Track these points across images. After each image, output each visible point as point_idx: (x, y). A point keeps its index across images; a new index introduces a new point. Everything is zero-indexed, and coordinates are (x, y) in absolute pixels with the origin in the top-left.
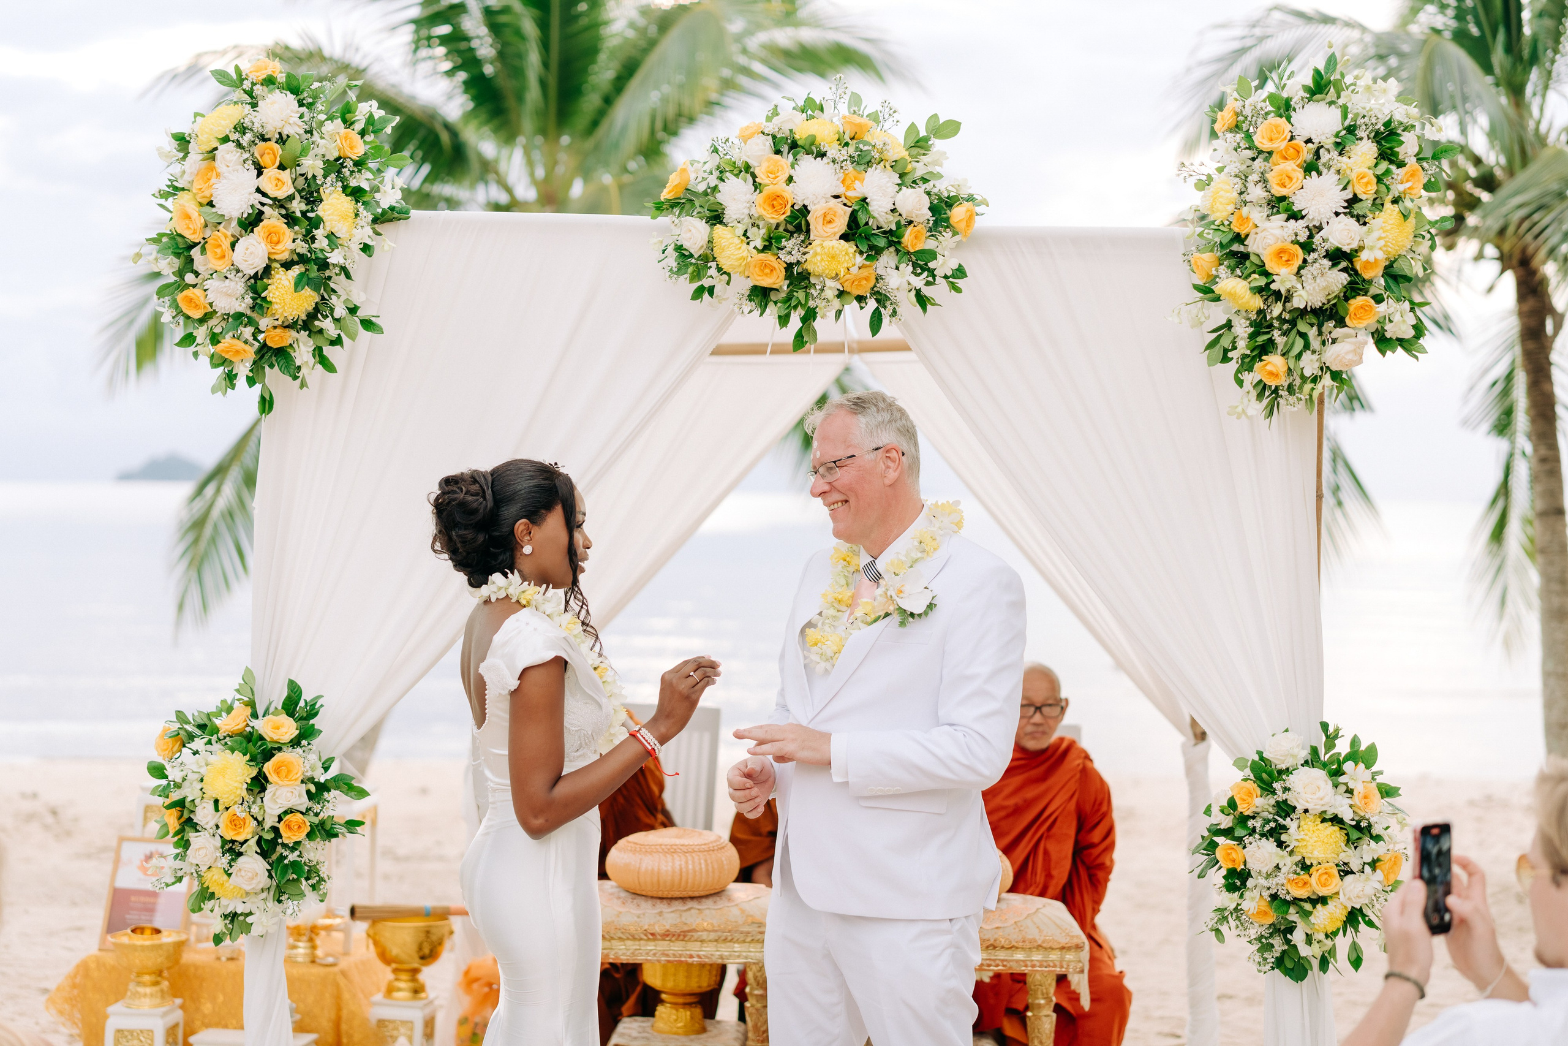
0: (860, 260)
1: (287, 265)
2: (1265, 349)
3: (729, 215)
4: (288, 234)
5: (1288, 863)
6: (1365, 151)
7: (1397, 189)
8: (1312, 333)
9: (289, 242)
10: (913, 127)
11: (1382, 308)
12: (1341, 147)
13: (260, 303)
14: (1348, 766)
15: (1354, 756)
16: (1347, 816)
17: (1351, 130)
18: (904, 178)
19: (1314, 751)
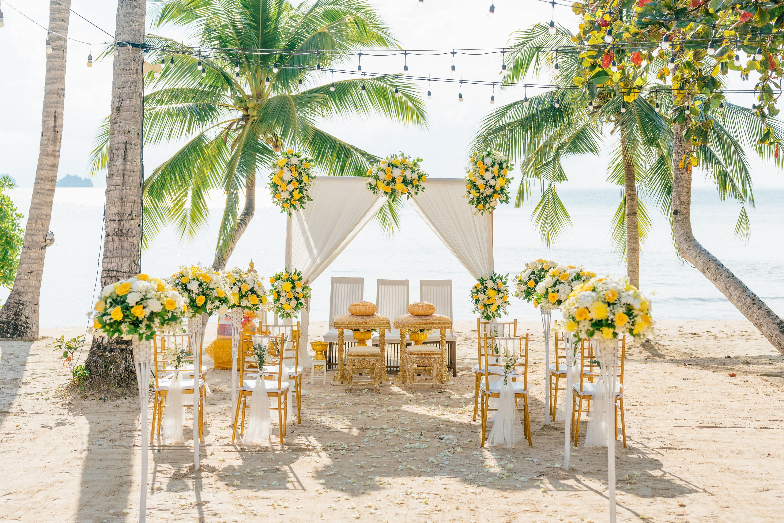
0: (405, 187)
1: (296, 189)
2: (479, 203)
3: (380, 178)
4: (297, 183)
5: (486, 297)
6: (497, 166)
7: (502, 174)
8: (488, 200)
9: (297, 185)
10: (414, 160)
11: (499, 196)
12: (492, 166)
13: (292, 197)
14: (497, 279)
15: (498, 278)
16: (496, 288)
17: (494, 163)
18: (412, 172)
19: (492, 277)
